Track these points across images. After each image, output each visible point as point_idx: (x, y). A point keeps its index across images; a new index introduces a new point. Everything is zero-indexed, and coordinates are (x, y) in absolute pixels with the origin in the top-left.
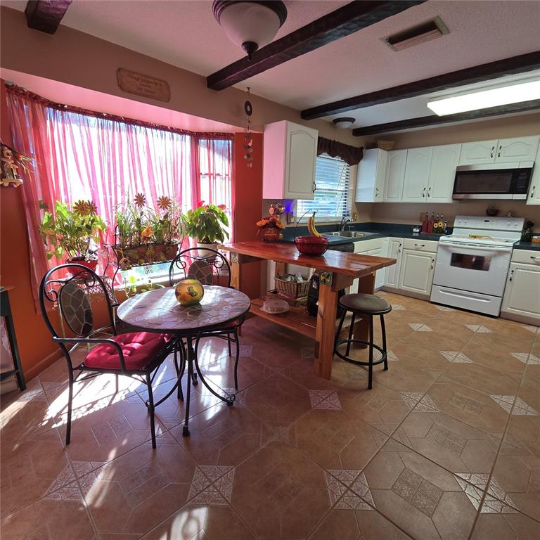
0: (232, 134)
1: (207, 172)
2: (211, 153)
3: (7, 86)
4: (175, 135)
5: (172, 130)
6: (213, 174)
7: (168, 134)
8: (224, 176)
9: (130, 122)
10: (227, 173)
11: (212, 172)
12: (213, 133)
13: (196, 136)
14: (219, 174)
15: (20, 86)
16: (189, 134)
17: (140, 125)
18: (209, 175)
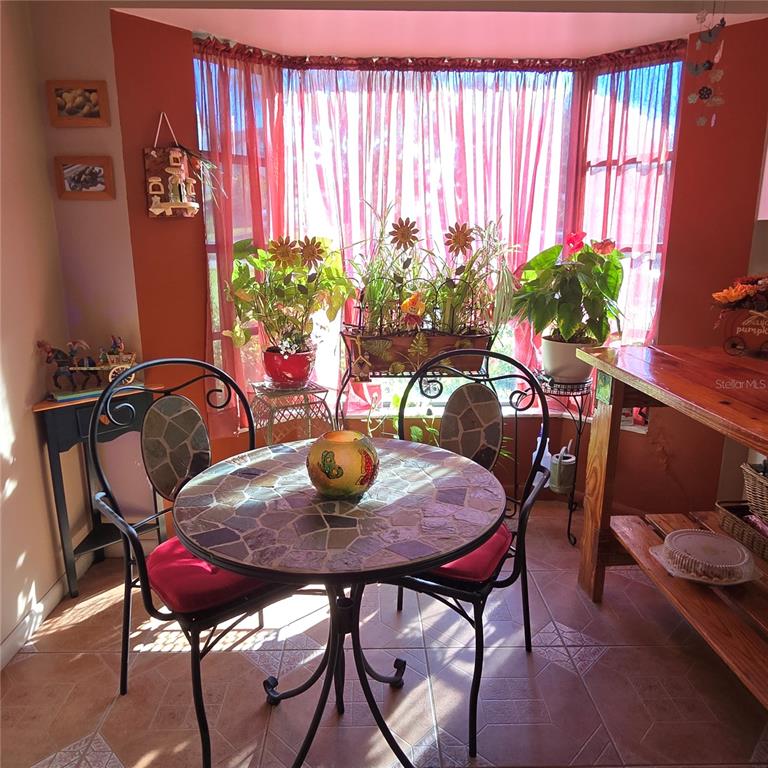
0: (682, 42)
1: (604, 158)
2: (619, 105)
3: (198, 42)
4: (530, 76)
5: (524, 66)
6: (616, 162)
7: (512, 76)
8: (646, 163)
9: (427, 65)
10: (656, 156)
11: (615, 157)
12: (627, 51)
13: (585, 70)
14: (634, 161)
15: (220, 37)
16: (565, 68)
17: (447, 68)
18: (608, 164)
